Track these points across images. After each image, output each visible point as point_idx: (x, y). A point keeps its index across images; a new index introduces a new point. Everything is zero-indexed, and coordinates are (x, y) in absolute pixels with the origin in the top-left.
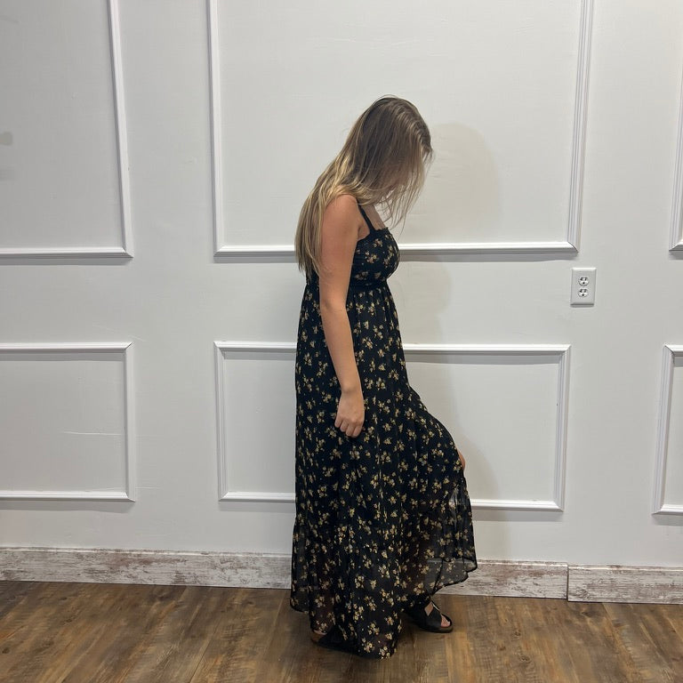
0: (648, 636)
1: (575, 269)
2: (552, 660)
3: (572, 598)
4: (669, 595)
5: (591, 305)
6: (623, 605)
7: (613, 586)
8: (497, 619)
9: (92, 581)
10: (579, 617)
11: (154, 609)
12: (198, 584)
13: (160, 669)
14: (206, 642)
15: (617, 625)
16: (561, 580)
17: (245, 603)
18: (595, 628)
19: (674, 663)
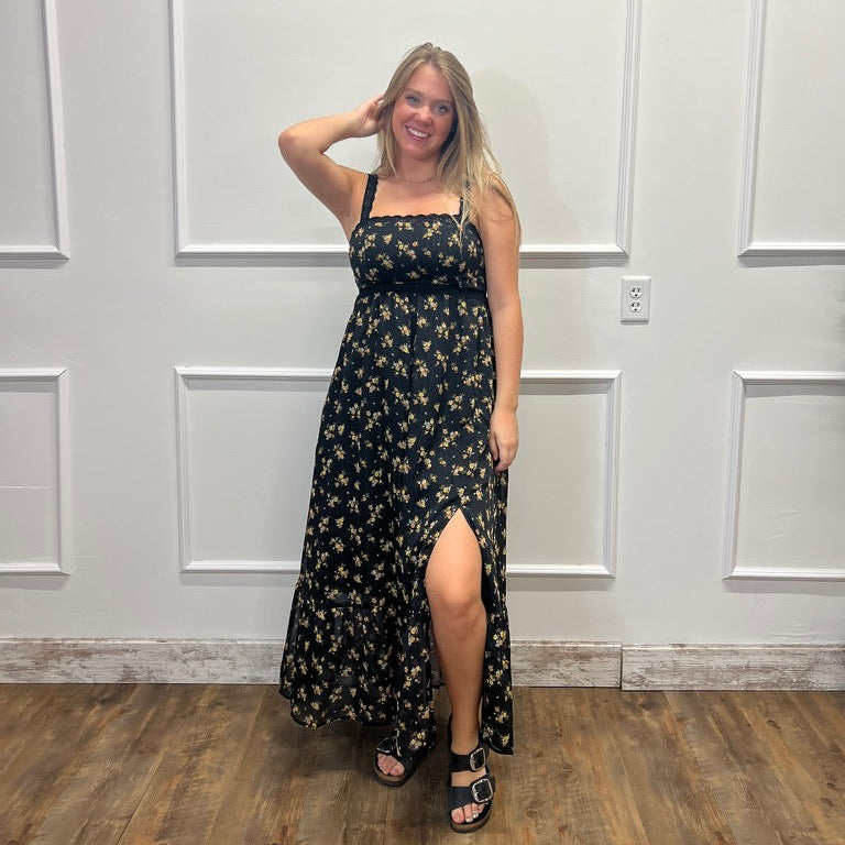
0: (718, 732)
1: (626, 278)
2: (600, 768)
3: (626, 687)
4: (744, 679)
5: (645, 322)
6: (689, 694)
7: (676, 670)
8: (534, 716)
9: (10, 681)
10: (635, 710)
11: (92, 717)
12: (152, 681)
13: (95, 798)
14: (159, 759)
15: (680, 720)
16: (613, 663)
17: (213, 705)
18: (654, 724)
19: (748, 766)
